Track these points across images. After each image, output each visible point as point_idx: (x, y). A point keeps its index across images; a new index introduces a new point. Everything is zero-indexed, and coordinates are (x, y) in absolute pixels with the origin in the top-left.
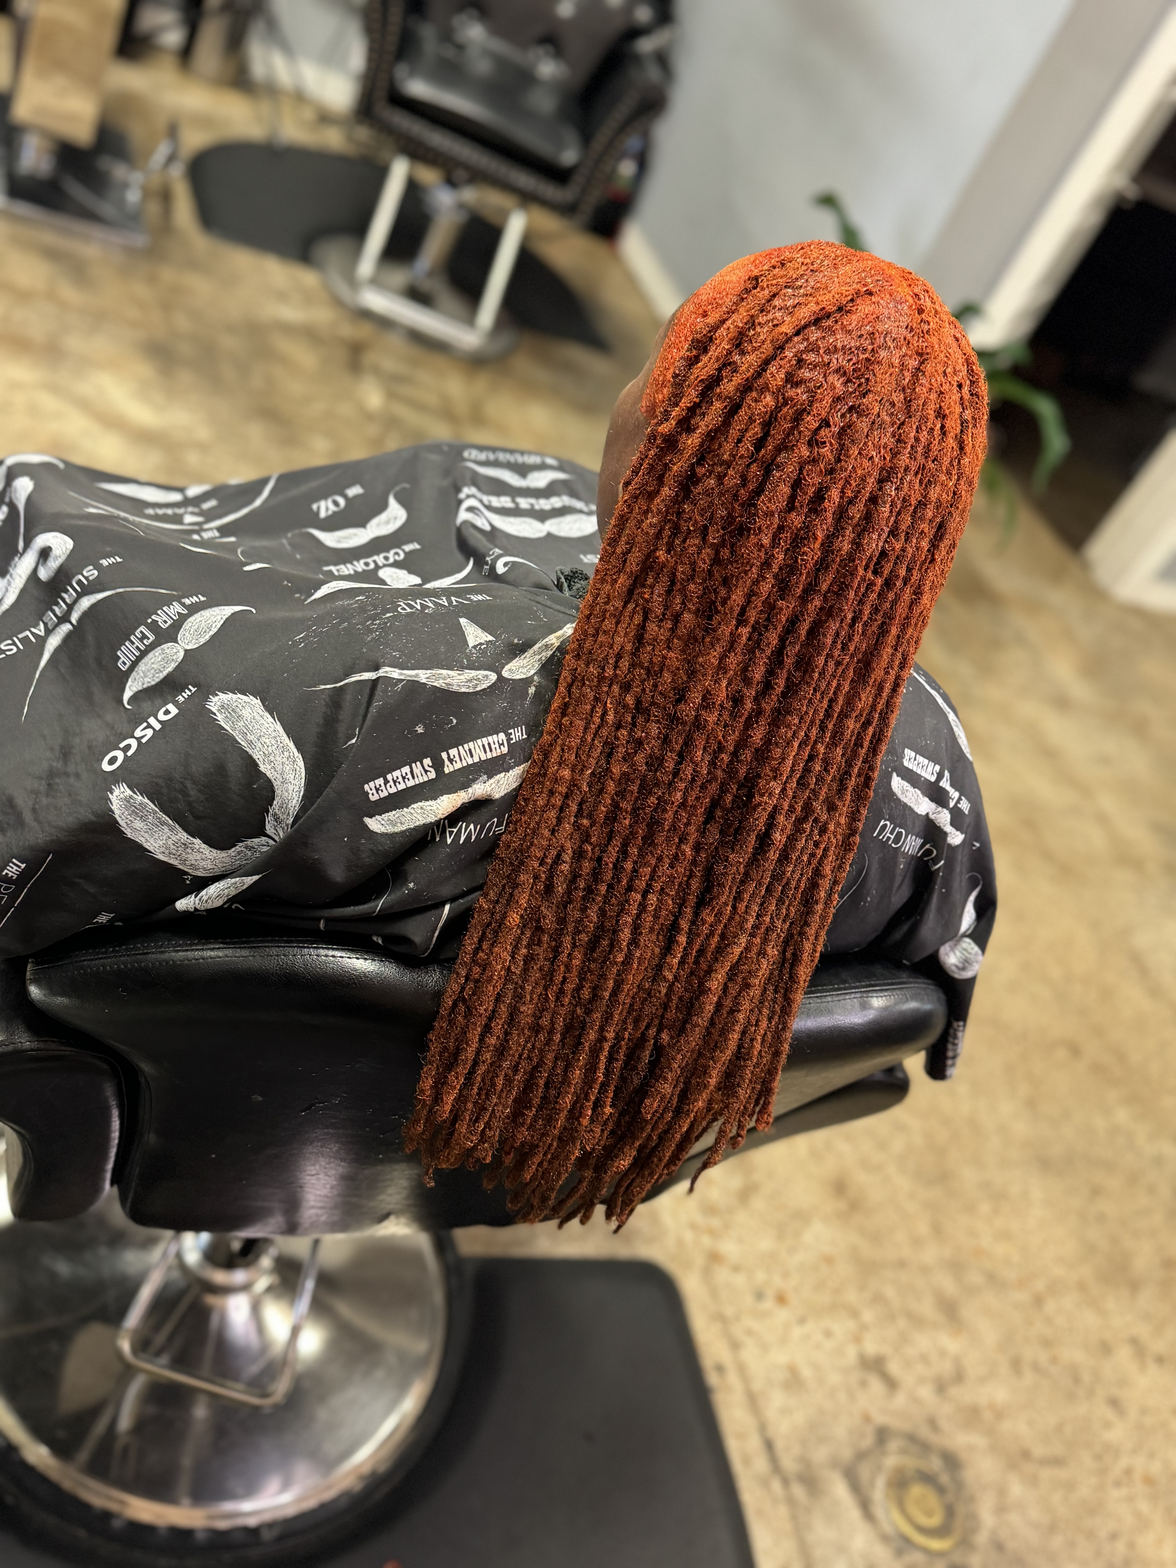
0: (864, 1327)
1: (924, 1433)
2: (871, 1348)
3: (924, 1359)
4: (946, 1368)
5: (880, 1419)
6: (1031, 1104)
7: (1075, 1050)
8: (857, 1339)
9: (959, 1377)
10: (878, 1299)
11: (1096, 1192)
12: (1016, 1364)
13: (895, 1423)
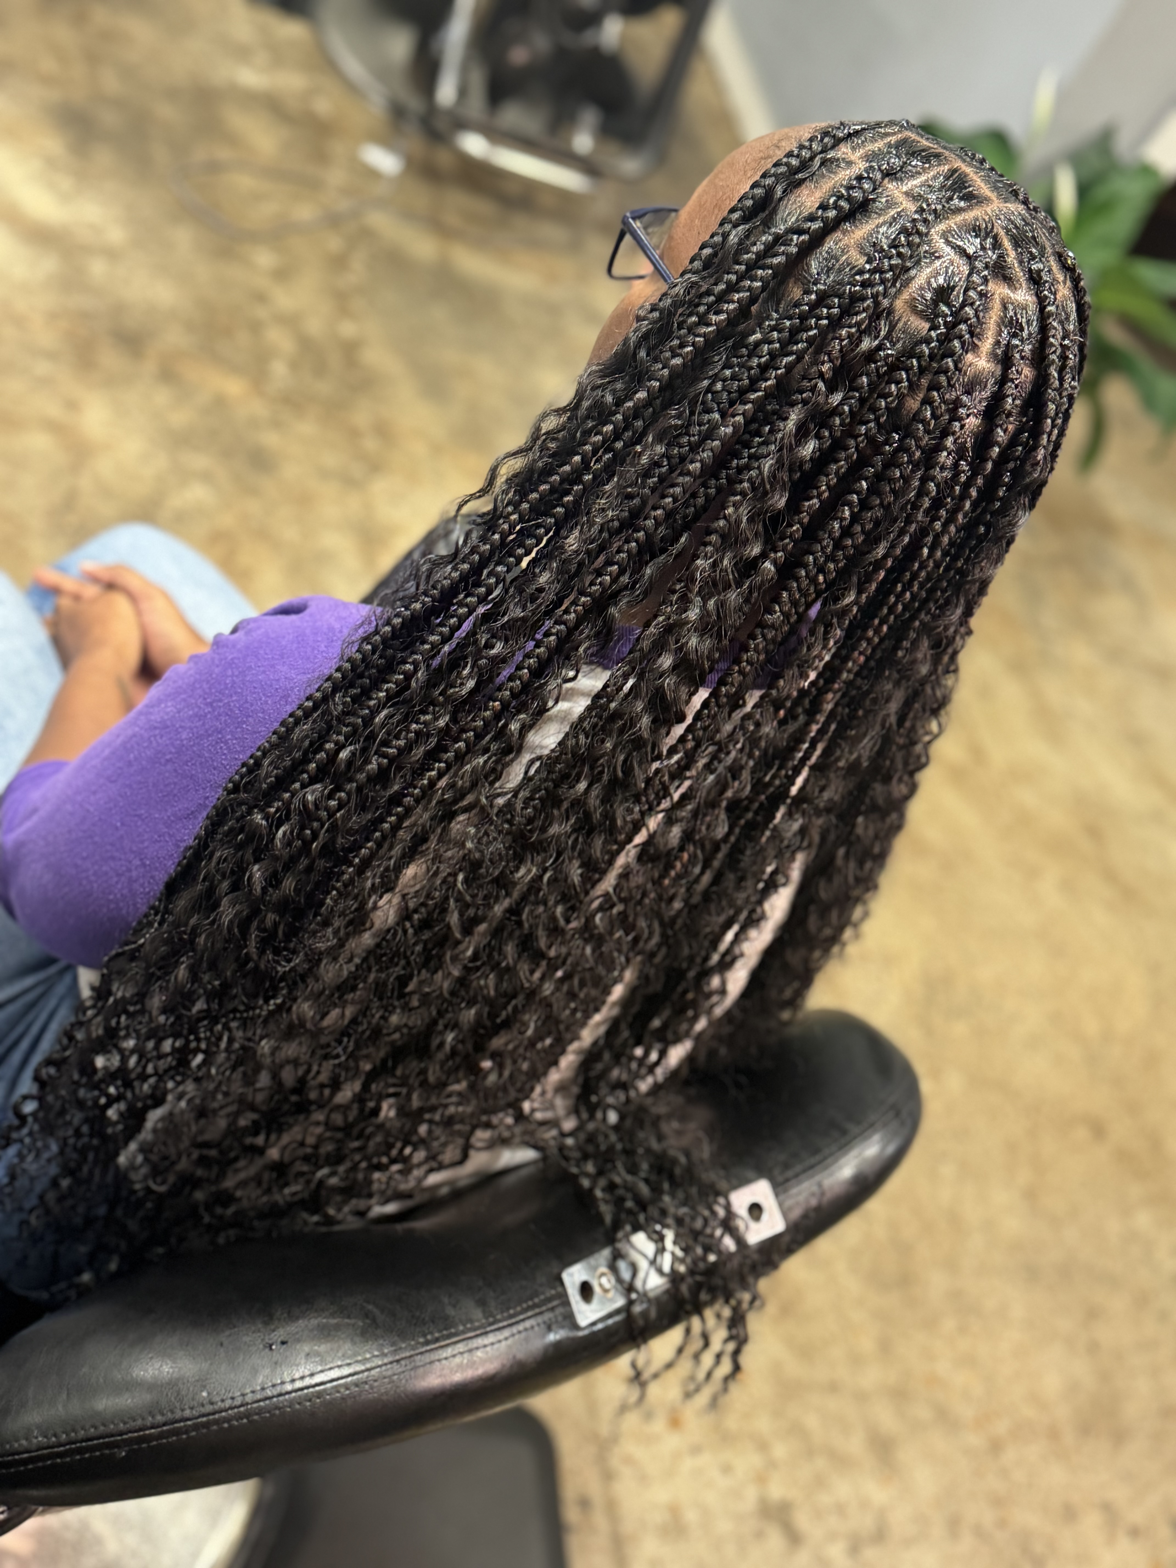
0: (772, 1464)
2: (777, 1491)
3: (841, 1509)
4: (866, 1523)
6: (1031, 1195)
7: (1098, 1130)
8: (761, 1479)
9: (880, 1536)
10: (797, 1430)
11: (1093, 1314)
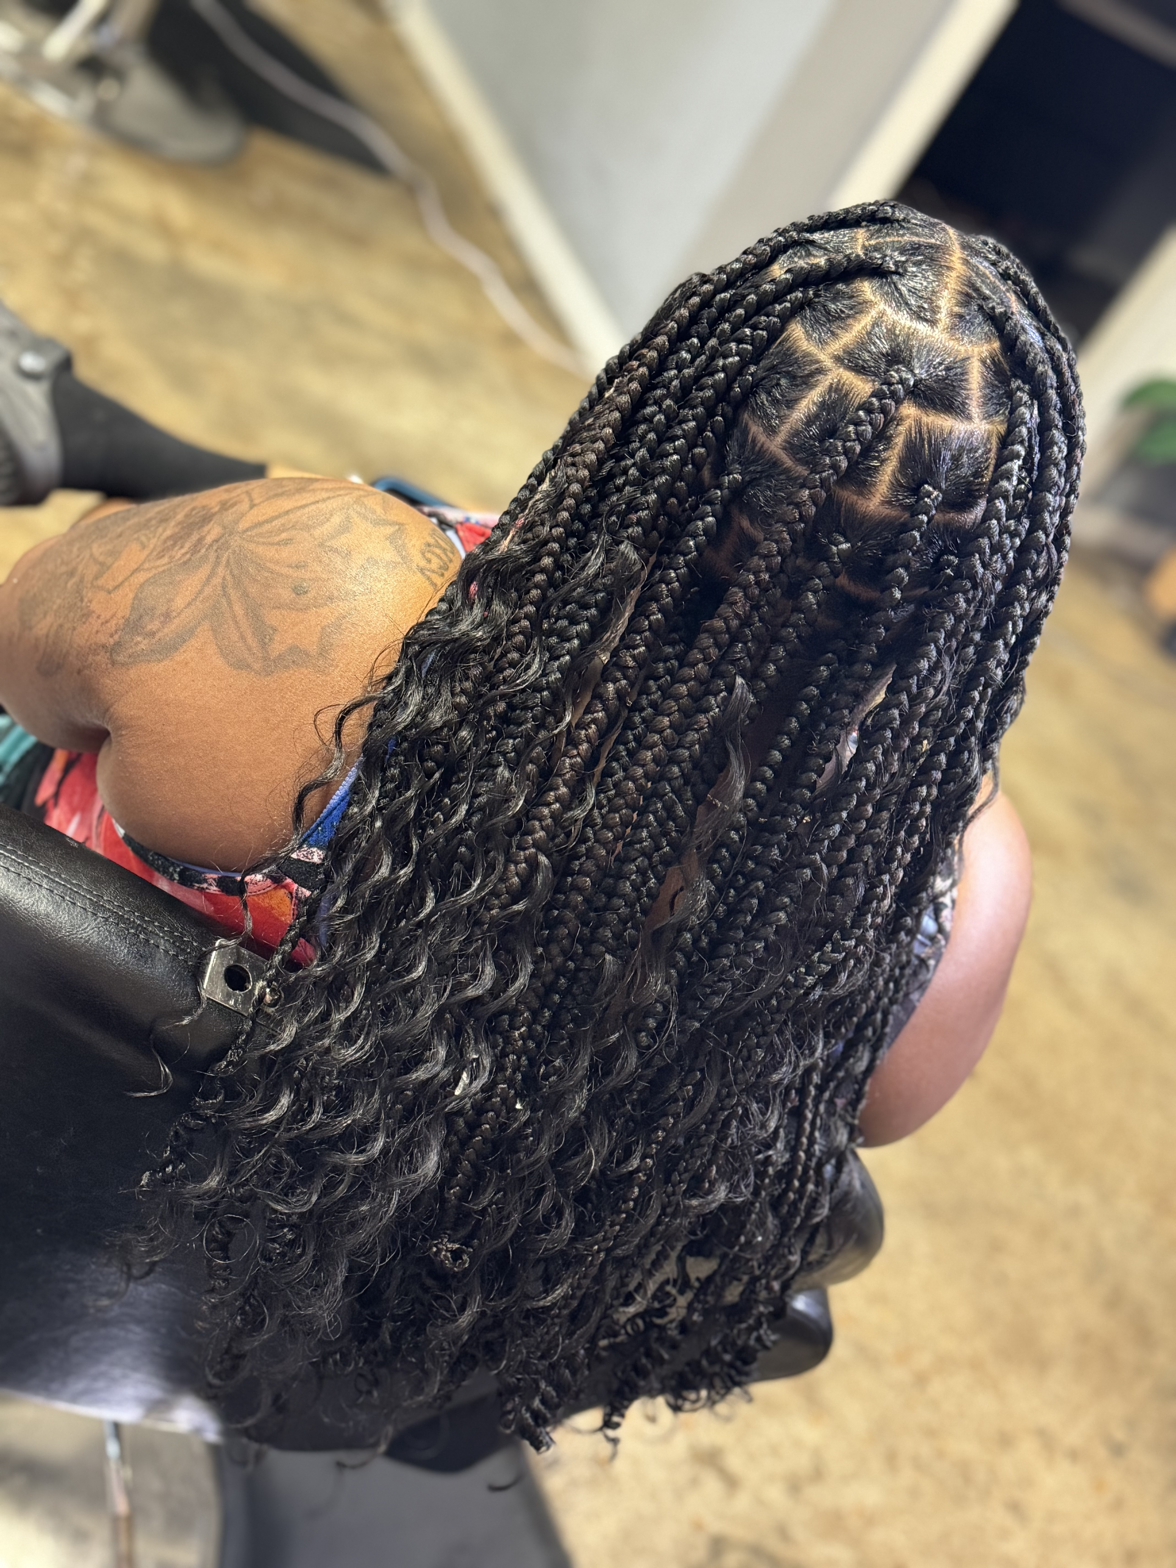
1: (773, 1544)
4: (802, 1462)
5: (715, 1526)
9: (818, 1474)
11: (996, 1247)
12: (891, 1459)
13: (737, 1532)
